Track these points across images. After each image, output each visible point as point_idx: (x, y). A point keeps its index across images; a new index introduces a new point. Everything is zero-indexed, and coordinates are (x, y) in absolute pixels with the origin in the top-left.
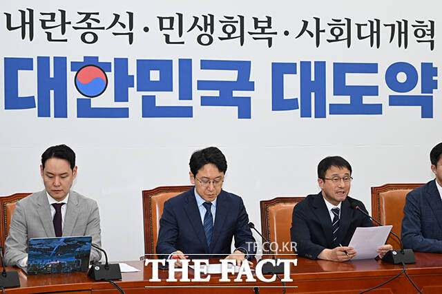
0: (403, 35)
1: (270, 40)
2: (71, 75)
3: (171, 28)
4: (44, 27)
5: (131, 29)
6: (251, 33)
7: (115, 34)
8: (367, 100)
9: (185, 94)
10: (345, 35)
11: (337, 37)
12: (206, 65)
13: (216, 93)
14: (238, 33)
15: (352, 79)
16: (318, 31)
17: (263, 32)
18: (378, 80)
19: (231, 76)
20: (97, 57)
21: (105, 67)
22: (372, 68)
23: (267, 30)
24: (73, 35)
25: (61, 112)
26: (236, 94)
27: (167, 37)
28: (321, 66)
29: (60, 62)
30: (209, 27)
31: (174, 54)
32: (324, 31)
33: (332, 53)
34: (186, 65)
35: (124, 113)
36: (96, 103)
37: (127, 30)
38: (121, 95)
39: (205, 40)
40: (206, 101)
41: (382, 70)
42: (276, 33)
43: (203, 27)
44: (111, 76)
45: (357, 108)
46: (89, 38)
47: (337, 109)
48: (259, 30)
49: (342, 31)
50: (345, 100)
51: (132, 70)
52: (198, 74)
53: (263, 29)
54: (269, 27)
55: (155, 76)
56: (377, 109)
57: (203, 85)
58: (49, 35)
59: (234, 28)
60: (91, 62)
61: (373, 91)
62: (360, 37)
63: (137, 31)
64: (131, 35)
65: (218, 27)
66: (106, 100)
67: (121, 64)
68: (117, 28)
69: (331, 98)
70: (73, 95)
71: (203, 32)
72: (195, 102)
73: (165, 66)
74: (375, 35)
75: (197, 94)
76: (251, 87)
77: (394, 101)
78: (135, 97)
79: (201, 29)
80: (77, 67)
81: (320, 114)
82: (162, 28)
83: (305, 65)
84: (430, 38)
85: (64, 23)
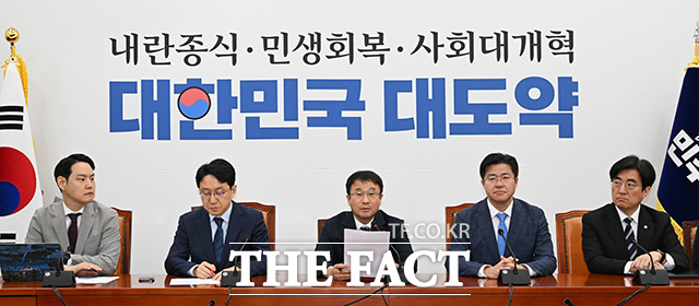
0: (535, 48)
1: (382, 57)
2: (174, 98)
3: (276, 48)
4: (148, 51)
5: (234, 50)
6: (361, 51)
7: (218, 56)
8: (493, 119)
9: (291, 114)
10: (467, 49)
11: (458, 51)
12: (312, 84)
13: (324, 114)
14: (347, 51)
15: (475, 97)
16: (436, 46)
17: (374, 49)
18: (507, 96)
19: (340, 95)
20: (200, 79)
21: (208, 89)
22: (499, 84)
23: (378, 47)
24: (176, 57)
25: (165, 134)
26: (345, 114)
27: (272, 56)
28: (439, 84)
29: (164, 84)
30: (316, 46)
31: (278, 74)
32: (442, 46)
33: (452, 70)
34: (291, 85)
35: (227, 135)
36: (199, 125)
37: (230, 51)
38: (225, 117)
39: (312, 59)
40: (312, 122)
41: (511, 86)
42: (388, 50)
43: (309, 45)
44: (214, 97)
45: (481, 127)
46: (192, 60)
47: (458, 129)
48: (370, 47)
49: (463, 45)
50: (469, 119)
51: (236, 92)
52: (304, 94)
53: (374, 45)
54: (381, 43)
55: (259, 96)
56: (505, 129)
57: (309, 105)
58: (153, 58)
59: (343, 46)
60: (194, 84)
61: (501, 108)
62: (484, 51)
63: (241, 51)
64: (234, 56)
65: (325, 45)
66: (209, 122)
67: (225, 85)
68: (221, 48)
69: (451, 118)
70: (176, 118)
71: (309, 51)
72: (301, 123)
73: (269, 87)
74: (502, 48)
75: (303, 115)
76: (361, 106)
77: (524, 120)
78: (239, 118)
79: (307, 48)
80: (180, 89)
81: (439, 134)
82: (266, 48)
83: (422, 83)
84: (568, 50)
85: (167, 46)
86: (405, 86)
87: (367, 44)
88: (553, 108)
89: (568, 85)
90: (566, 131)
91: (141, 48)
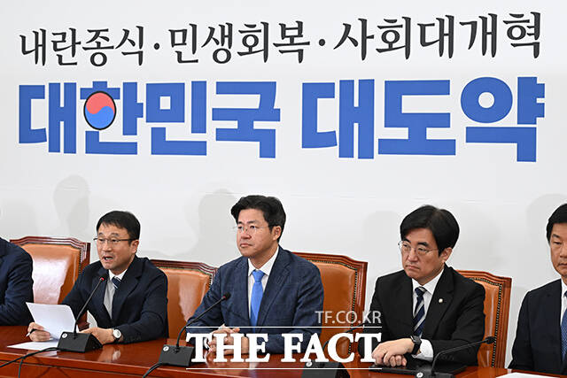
0: (489, 37)
1: (301, 52)
2: (80, 103)
3: (184, 43)
4: (56, 49)
5: (141, 47)
6: (276, 45)
7: (124, 54)
8: (433, 134)
9: (199, 126)
10: (402, 42)
11: (391, 44)
12: (223, 88)
13: (233, 125)
14: (261, 46)
15: (411, 104)
16: (365, 37)
17: (292, 43)
18: (450, 104)
19: (252, 101)
20: (106, 82)
21: (113, 94)
22: (441, 87)
23: (297, 40)
24: (83, 56)
25: (70, 148)
26: (258, 125)
27: (179, 54)
28: (367, 86)
29: (70, 87)
30: (226, 39)
31: (185, 75)
32: (372, 37)
33: (384, 68)
34: (199, 88)
35: (131, 149)
36: (104, 136)
37: (137, 48)
38: (130, 128)
39: (222, 56)
40: (222, 135)
41: (457, 90)
42: (308, 43)
43: (220, 40)
44: (119, 103)
45: (418, 145)
46: (99, 59)
47: (389, 147)
48: (287, 41)
49: (398, 35)
50: (402, 133)
51: (142, 97)
52: (214, 101)
53: (292, 38)
54: (300, 35)
55: (165, 103)
56: (447, 148)
57: (219, 114)
58: (60, 57)
59: (256, 39)
60: (100, 88)
61: (443, 120)
62: (424, 43)
63: (148, 48)
64: (140, 54)
65: (237, 38)
66: (113, 134)
68: (127, 47)
69: (381, 131)
70: (82, 127)
71: (220, 46)
72: (209, 136)
74: (446, 39)
75: (212, 126)
76: (275, 115)
77: (473, 136)
79: (218, 43)
80: (86, 94)
81: (366, 153)
82: (173, 44)
83: (347, 85)
84: (531, 39)
85: (74, 43)
86: (326, 90)
87: (284, 36)
88: (510, 120)
89: (531, 89)
90: (527, 152)
91: (49, 46)
